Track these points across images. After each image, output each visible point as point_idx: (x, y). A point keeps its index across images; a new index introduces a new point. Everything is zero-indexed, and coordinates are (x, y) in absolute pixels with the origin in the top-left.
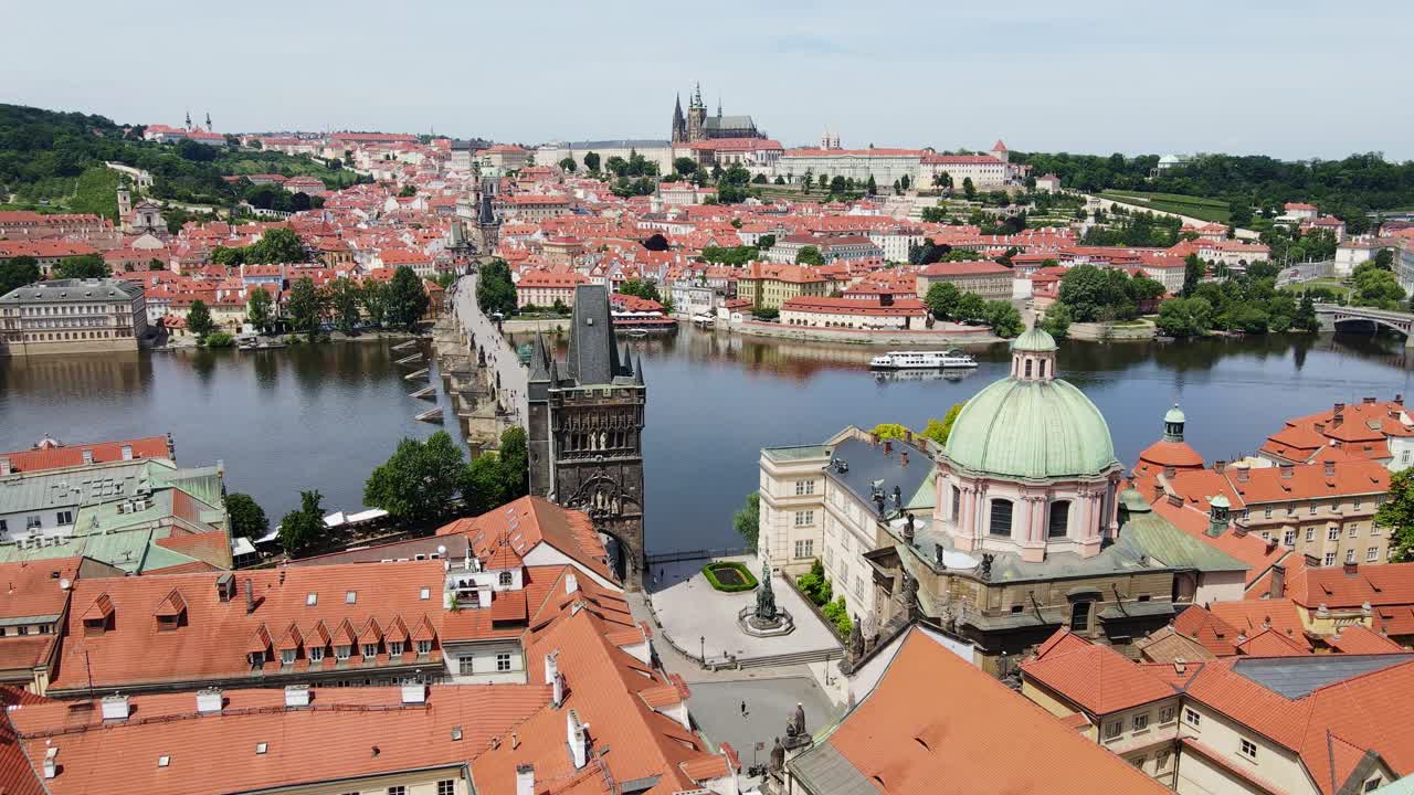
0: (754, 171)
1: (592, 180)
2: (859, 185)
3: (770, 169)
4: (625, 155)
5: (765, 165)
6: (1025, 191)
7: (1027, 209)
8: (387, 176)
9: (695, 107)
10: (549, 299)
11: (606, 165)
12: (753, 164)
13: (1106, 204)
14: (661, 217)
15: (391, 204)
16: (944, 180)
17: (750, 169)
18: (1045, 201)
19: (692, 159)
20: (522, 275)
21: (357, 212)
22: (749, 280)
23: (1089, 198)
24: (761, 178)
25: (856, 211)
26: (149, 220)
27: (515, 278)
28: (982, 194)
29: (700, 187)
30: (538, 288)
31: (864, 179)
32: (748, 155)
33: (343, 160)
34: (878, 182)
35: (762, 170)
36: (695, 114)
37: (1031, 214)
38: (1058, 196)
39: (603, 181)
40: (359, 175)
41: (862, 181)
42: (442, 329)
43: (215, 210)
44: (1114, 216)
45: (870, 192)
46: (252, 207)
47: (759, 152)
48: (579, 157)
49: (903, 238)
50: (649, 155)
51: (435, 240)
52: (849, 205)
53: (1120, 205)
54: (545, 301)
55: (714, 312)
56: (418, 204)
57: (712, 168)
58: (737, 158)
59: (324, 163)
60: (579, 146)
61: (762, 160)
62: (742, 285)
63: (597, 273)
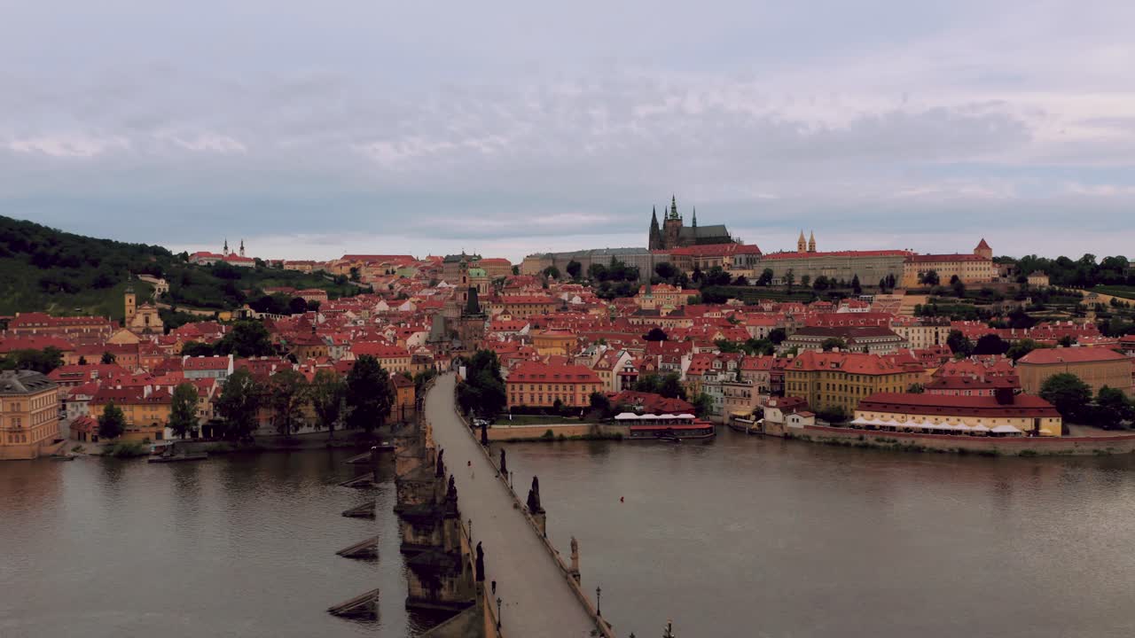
0: (735, 274)
1: (575, 285)
2: (843, 285)
3: (751, 272)
4: (606, 263)
5: (744, 268)
6: (1017, 287)
7: (1024, 304)
8: (386, 287)
9: (670, 218)
10: (545, 398)
11: (588, 272)
12: (732, 267)
13: (1105, 299)
14: (656, 313)
15: (382, 306)
16: (931, 278)
17: (731, 272)
18: (1040, 297)
19: (671, 264)
20: (513, 369)
21: (350, 314)
22: (801, 371)
23: (1085, 293)
24: (742, 280)
25: (843, 309)
26: (147, 321)
27: (504, 372)
28: (972, 292)
29: (683, 288)
30: (532, 383)
31: (847, 279)
32: (726, 260)
33: (349, 276)
34: (862, 282)
35: (741, 273)
36: (670, 224)
37: (1028, 310)
38: (1052, 292)
39: (586, 285)
40: (360, 288)
41: (846, 280)
42: (407, 437)
43: (217, 314)
44: (1115, 311)
45: (855, 292)
46: (253, 311)
47: (738, 257)
49: (928, 329)
51: (416, 334)
52: (837, 304)
53: (1119, 299)
54: (541, 399)
55: (758, 414)
56: (406, 306)
57: (692, 273)
58: (715, 262)
59: (332, 279)
61: (741, 263)
62: (792, 379)
63: (603, 366)
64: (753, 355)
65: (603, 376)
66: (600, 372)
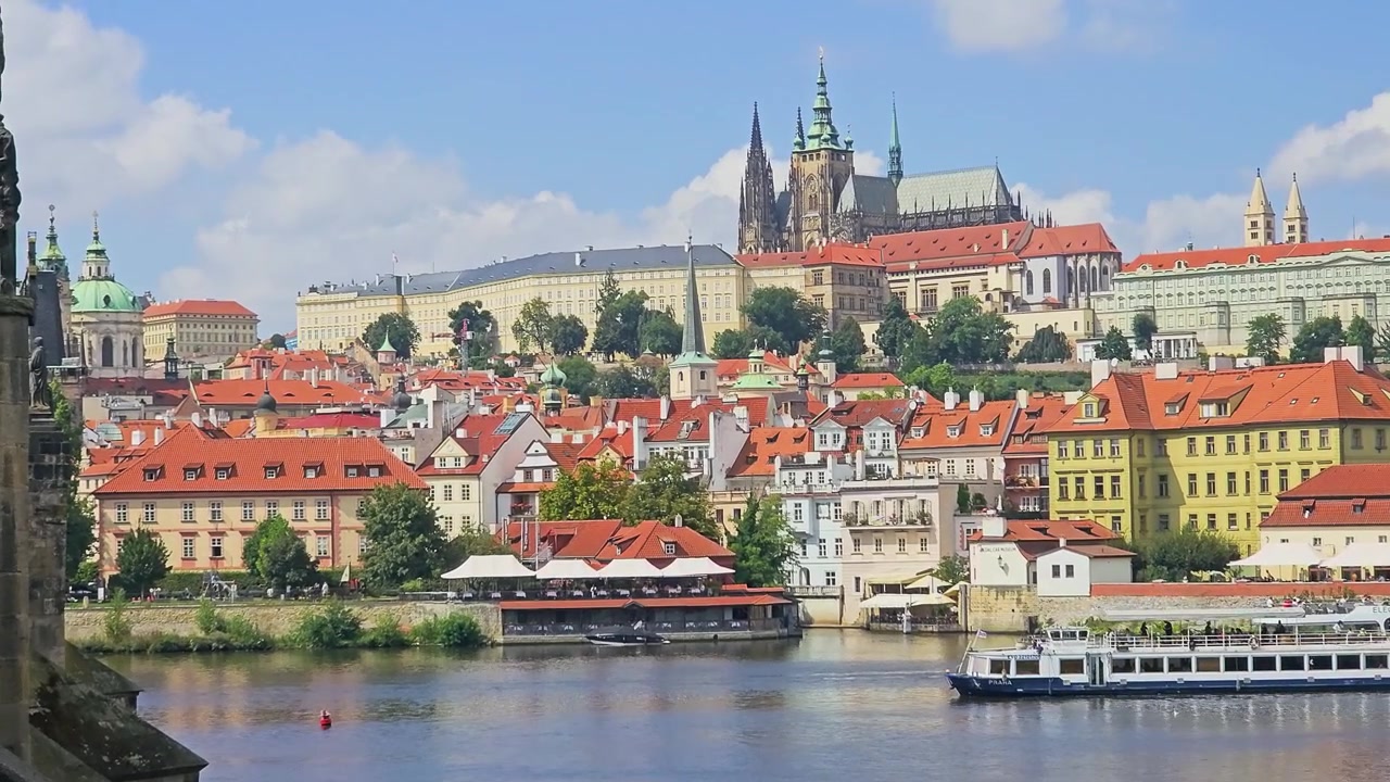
3: (1079, 316)
4: (578, 300)
5: (1062, 306)
9: (812, 145)
11: (518, 330)
12: (1021, 306)
19: (808, 294)
22: (1097, 434)
24: (1050, 344)
30: (186, 496)
32: (998, 278)
35: (1046, 319)
36: (811, 167)
39: (505, 372)
47: (1036, 266)
48: (431, 319)
50: (664, 292)
55: (953, 570)
57: (879, 324)
58: (962, 289)
60: (430, 286)
61: (1047, 288)
62: (1072, 464)
63: (450, 464)
64: (950, 399)
65: (448, 496)
66: (438, 486)
